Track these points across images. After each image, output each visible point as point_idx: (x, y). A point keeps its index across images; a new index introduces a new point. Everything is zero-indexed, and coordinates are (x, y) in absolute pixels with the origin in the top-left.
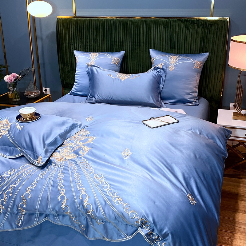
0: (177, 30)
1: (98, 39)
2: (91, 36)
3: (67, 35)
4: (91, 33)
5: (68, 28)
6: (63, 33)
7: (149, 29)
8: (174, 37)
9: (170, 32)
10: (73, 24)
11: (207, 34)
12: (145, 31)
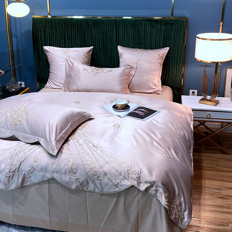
0: (143, 28)
1: (72, 36)
2: (66, 34)
3: (43, 33)
4: (66, 31)
5: (44, 27)
6: (38, 31)
7: (119, 27)
8: (141, 35)
9: (137, 30)
10: (49, 23)
11: (169, 31)
12: (115, 29)
